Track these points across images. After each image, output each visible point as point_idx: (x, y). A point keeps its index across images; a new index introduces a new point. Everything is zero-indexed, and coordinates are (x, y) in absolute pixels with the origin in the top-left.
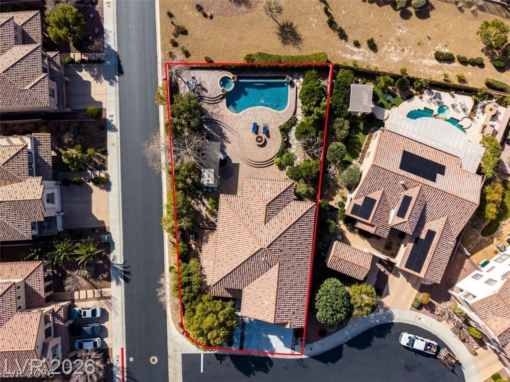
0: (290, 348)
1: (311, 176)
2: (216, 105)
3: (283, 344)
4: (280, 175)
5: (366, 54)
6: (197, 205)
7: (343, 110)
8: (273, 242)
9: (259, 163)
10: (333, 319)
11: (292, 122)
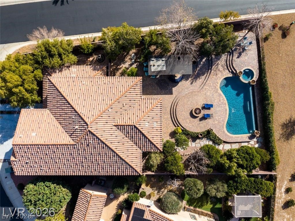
0: (4, 158)
1: (167, 166)
2: (226, 67)
3: (8, 151)
4: (166, 134)
5: (280, 199)
6: (130, 59)
7: (235, 189)
8: (96, 136)
9: (174, 113)
10: (27, 202)
11: (217, 141)
